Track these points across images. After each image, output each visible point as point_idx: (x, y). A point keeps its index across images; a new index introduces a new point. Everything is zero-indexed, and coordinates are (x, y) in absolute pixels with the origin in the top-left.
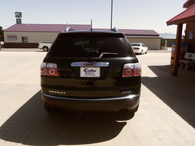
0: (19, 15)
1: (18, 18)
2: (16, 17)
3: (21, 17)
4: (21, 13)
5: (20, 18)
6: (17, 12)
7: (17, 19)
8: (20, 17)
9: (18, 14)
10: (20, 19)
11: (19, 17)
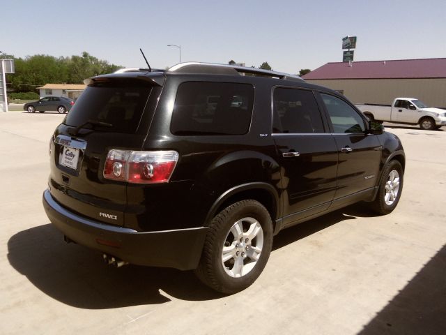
0: (350, 43)
1: (347, 50)
2: (343, 48)
3: (355, 47)
4: (355, 38)
5: (351, 50)
6: (347, 38)
7: (345, 53)
8: (351, 48)
9: (348, 41)
10: (352, 52)
11: (349, 48)
